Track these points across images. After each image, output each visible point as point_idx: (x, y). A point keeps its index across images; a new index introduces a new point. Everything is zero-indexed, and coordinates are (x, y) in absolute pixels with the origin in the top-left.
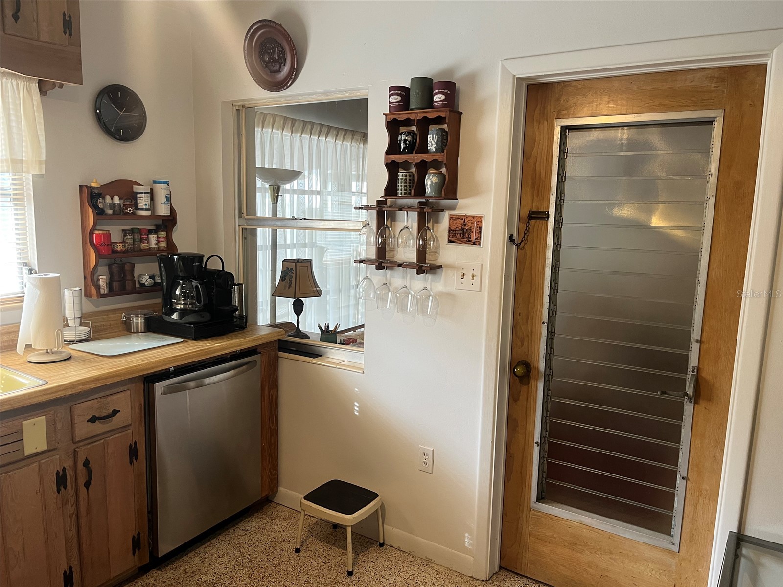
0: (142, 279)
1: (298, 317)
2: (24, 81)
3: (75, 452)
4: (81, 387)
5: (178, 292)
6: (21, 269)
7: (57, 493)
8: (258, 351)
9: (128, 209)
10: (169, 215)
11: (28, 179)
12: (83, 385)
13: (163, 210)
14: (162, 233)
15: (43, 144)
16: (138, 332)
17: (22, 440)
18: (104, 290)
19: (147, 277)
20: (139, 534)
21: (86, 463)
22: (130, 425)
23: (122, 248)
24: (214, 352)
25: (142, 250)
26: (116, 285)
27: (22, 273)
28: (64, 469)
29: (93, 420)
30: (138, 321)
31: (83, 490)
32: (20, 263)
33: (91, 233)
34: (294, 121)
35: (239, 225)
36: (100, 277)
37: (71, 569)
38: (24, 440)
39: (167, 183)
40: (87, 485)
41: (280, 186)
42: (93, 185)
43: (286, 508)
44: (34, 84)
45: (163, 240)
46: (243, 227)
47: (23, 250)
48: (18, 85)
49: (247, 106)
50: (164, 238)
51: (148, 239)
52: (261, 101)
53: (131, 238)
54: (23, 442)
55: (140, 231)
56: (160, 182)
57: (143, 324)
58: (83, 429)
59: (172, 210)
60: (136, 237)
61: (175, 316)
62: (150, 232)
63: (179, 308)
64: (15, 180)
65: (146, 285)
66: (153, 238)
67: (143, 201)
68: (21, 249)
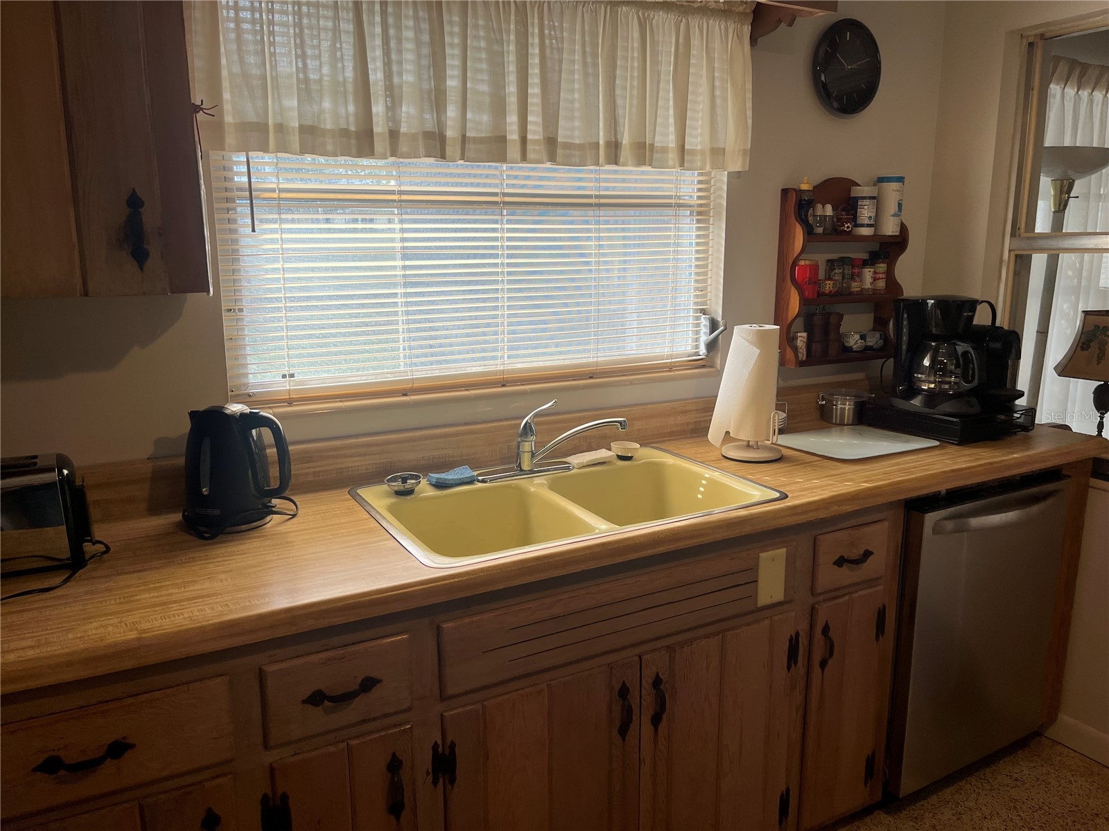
0: (848, 340)
1: (1102, 418)
2: (735, 23)
3: (813, 611)
4: (836, 508)
5: (926, 362)
6: (698, 318)
7: (786, 670)
8: (1064, 473)
9: (846, 225)
10: (898, 234)
11: (721, 180)
12: (839, 506)
13: (890, 228)
14: (882, 265)
15: (750, 122)
16: (842, 424)
17: (756, 581)
18: (803, 355)
19: (857, 337)
20: (873, 753)
21: (826, 630)
22: (881, 577)
23: (831, 289)
24: (1010, 467)
25: (851, 293)
26: (817, 347)
27: (698, 325)
28: (797, 634)
29: (840, 562)
30: (845, 407)
31: (817, 670)
32: (697, 309)
33: (795, 263)
34: (1085, 68)
35: (1010, 251)
36: (799, 334)
37: (788, 790)
38: (760, 581)
39: (900, 180)
40: (823, 664)
41: (1074, 181)
42: (804, 187)
43: (1073, 754)
44: (746, 26)
45: (881, 276)
46: (1017, 253)
47: (702, 290)
48: (727, 30)
49: (1048, 35)
50: (884, 273)
51: (860, 275)
52: (1069, 25)
53: (840, 273)
54: (757, 586)
55: (852, 262)
56: (889, 180)
57: (851, 412)
58: (829, 576)
59: (903, 228)
60: (846, 272)
61: (917, 402)
62: (865, 263)
63: (926, 388)
64: (702, 184)
65: (854, 349)
66: (868, 273)
67: (866, 213)
68: (700, 289)
